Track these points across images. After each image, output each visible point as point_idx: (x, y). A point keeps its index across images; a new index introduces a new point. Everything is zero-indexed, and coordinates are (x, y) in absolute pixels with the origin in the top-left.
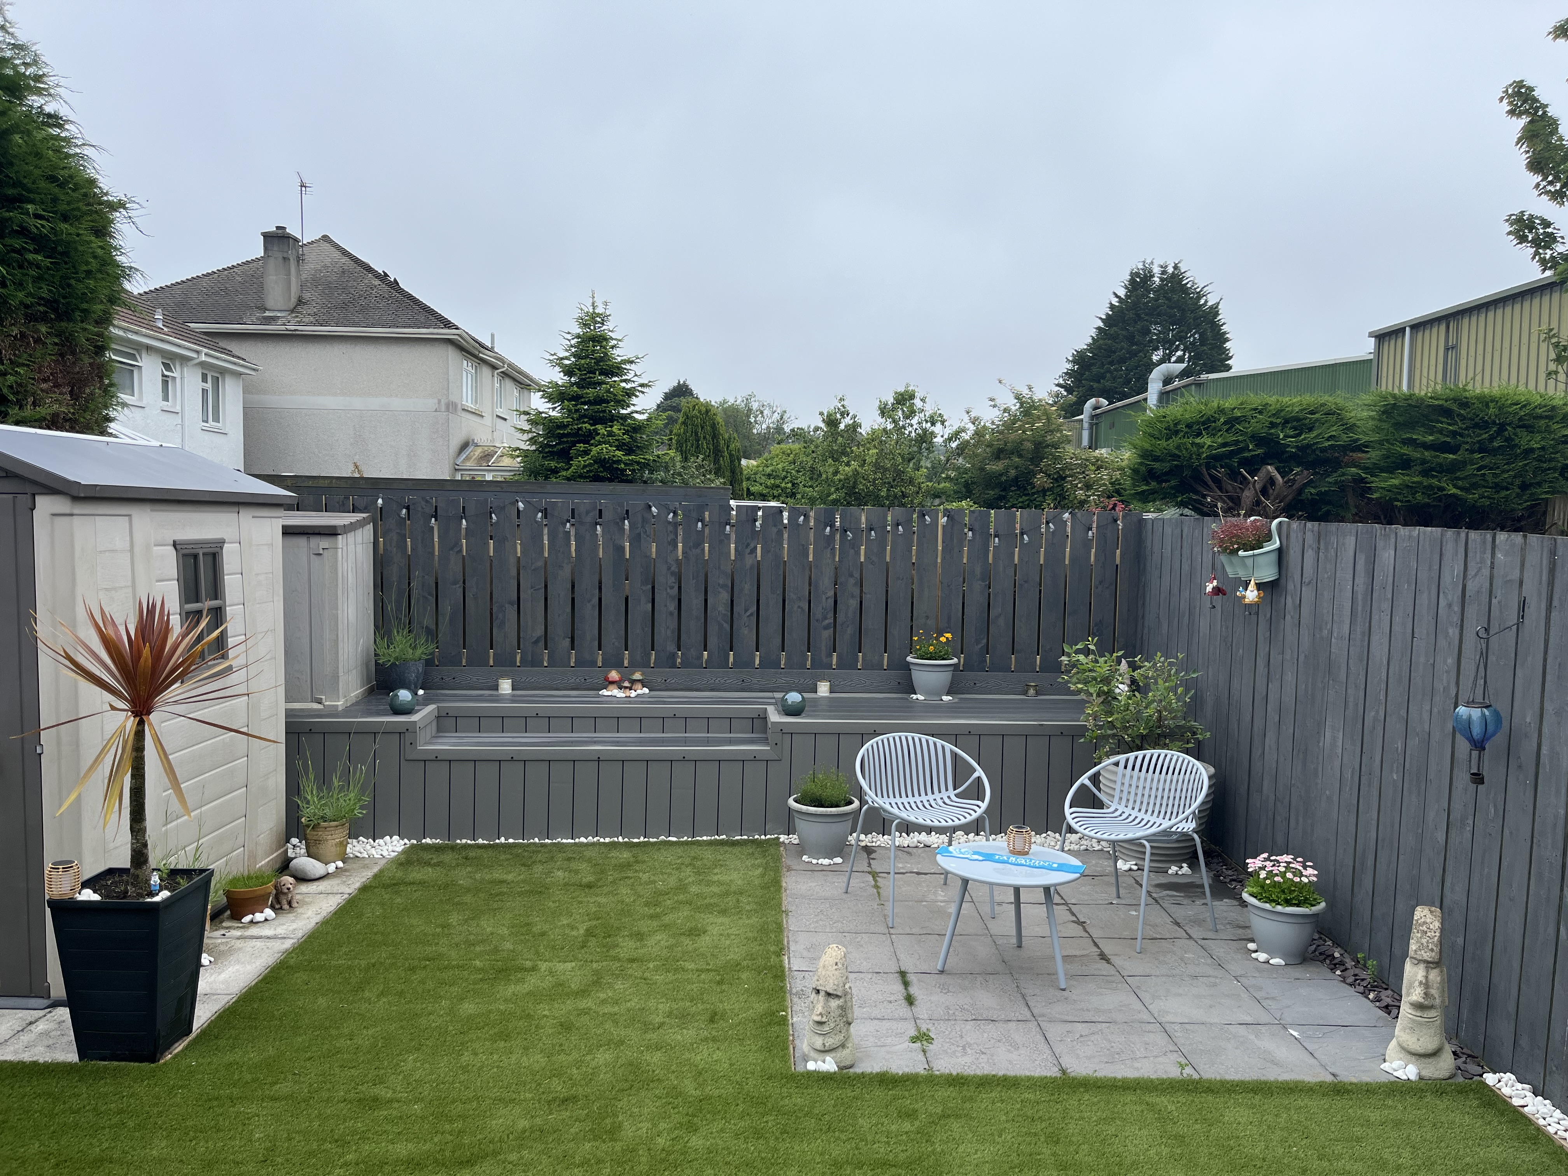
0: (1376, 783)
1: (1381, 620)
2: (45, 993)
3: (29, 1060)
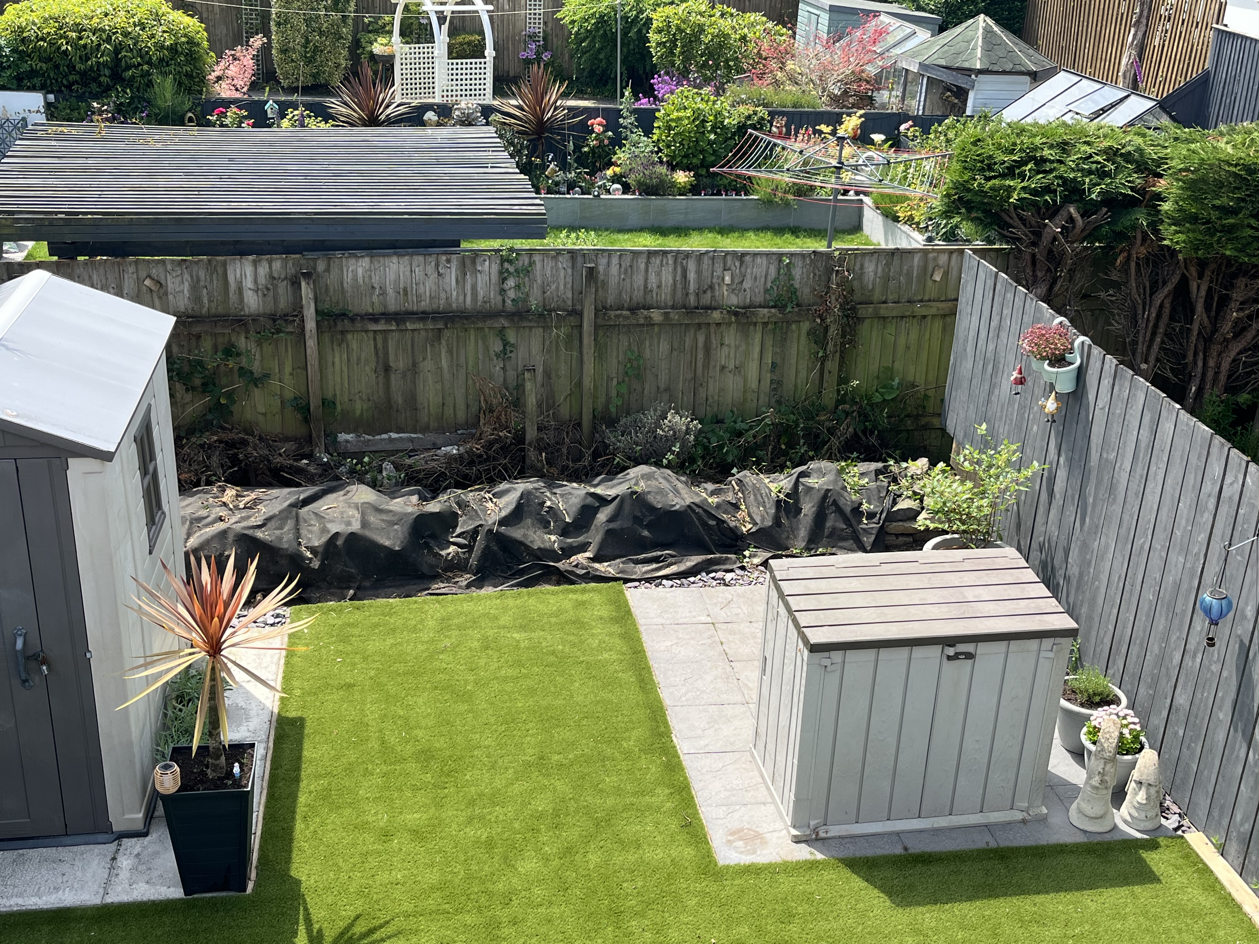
1: (1157, 474)
2: (108, 829)
3: (145, 899)
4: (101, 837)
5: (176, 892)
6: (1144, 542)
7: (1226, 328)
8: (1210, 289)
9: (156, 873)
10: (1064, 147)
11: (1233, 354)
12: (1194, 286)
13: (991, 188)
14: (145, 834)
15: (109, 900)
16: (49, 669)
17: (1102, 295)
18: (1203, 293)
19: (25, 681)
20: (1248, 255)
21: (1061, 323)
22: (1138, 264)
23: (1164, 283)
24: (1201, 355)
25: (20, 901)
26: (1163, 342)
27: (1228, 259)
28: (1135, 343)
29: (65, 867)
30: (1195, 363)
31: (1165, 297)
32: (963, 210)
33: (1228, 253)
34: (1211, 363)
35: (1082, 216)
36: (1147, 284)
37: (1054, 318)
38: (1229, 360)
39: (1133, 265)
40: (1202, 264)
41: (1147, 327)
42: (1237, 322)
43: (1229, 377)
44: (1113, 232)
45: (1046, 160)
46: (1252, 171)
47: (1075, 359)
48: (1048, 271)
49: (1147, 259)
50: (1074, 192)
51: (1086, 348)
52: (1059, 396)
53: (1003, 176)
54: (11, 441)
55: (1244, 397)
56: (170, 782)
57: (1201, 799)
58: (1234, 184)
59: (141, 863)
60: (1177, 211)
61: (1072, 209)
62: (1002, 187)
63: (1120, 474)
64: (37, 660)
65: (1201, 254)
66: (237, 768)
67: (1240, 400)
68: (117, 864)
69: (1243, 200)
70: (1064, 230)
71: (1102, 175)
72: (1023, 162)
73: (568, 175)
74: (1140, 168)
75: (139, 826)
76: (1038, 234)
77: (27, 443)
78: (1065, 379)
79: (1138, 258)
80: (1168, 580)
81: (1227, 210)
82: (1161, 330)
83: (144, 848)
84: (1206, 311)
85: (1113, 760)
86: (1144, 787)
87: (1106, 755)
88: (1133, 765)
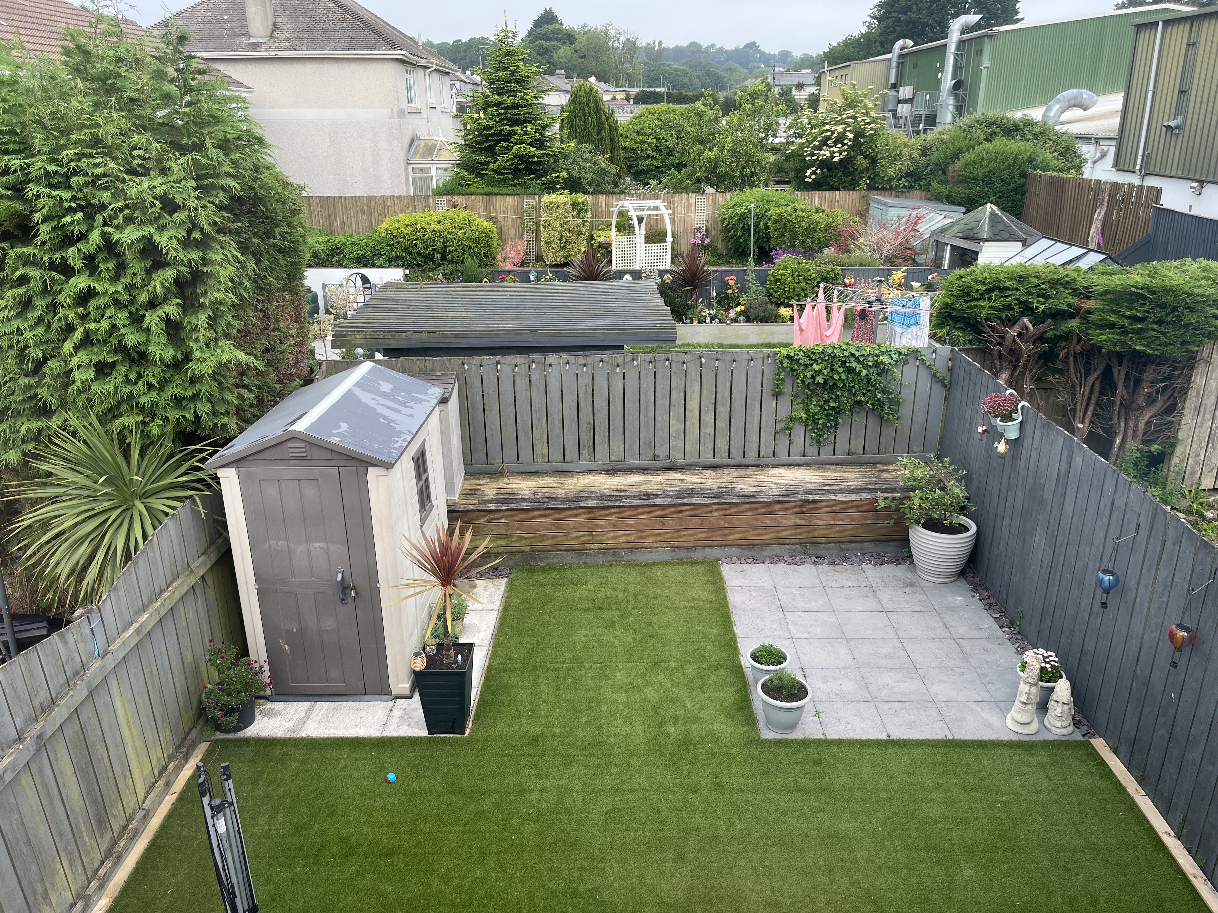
0: (1059, 574)
1: (1072, 490)
2: (389, 693)
3: (405, 735)
4: (385, 697)
5: (423, 732)
6: (1064, 539)
7: (1141, 400)
8: (1127, 374)
9: (413, 721)
10: (1021, 279)
11: (1146, 418)
12: (1115, 372)
13: (968, 308)
14: (410, 697)
15: (385, 734)
16: (356, 593)
17: (1050, 378)
18: (1122, 376)
19: (343, 600)
20: (1152, 349)
21: (1010, 394)
22: (1075, 358)
23: (1095, 370)
24: (1123, 419)
25: (335, 731)
26: (1095, 410)
27: (1139, 352)
28: (1074, 410)
29: (363, 714)
30: (1119, 424)
31: (1097, 379)
32: (951, 323)
33: (1138, 348)
34: (1131, 424)
35: (1033, 326)
36: (1083, 371)
37: (1006, 390)
38: (1144, 422)
39: (1071, 359)
40: (1120, 356)
41: (1083, 399)
42: (1149, 395)
43: (1144, 434)
44: (1055, 335)
45: (1007, 289)
46: (1154, 293)
47: (1019, 417)
48: (1011, 362)
49: (1081, 353)
50: (1027, 309)
51: (1025, 409)
52: (1008, 442)
53: (977, 299)
54: (335, 456)
55: (1155, 448)
56: (420, 664)
57: (1102, 716)
58: (1141, 302)
59: (406, 714)
60: (1101, 320)
61: (1026, 320)
62: (976, 306)
63: (1048, 494)
64: (349, 587)
65: (1118, 348)
66: (460, 657)
67: (1152, 449)
68: (393, 713)
69: (1148, 312)
70: (1020, 335)
71: (1047, 297)
72: (991, 290)
73: (711, 312)
74: (1075, 292)
75: (407, 692)
76: (1002, 337)
77: (344, 457)
78: (1011, 430)
79: (1075, 353)
80: (1079, 564)
81: (1136, 319)
82: (1093, 401)
83: (409, 705)
84: (1126, 387)
85: (1036, 685)
86: (1060, 705)
87: (1031, 681)
88: (1052, 689)
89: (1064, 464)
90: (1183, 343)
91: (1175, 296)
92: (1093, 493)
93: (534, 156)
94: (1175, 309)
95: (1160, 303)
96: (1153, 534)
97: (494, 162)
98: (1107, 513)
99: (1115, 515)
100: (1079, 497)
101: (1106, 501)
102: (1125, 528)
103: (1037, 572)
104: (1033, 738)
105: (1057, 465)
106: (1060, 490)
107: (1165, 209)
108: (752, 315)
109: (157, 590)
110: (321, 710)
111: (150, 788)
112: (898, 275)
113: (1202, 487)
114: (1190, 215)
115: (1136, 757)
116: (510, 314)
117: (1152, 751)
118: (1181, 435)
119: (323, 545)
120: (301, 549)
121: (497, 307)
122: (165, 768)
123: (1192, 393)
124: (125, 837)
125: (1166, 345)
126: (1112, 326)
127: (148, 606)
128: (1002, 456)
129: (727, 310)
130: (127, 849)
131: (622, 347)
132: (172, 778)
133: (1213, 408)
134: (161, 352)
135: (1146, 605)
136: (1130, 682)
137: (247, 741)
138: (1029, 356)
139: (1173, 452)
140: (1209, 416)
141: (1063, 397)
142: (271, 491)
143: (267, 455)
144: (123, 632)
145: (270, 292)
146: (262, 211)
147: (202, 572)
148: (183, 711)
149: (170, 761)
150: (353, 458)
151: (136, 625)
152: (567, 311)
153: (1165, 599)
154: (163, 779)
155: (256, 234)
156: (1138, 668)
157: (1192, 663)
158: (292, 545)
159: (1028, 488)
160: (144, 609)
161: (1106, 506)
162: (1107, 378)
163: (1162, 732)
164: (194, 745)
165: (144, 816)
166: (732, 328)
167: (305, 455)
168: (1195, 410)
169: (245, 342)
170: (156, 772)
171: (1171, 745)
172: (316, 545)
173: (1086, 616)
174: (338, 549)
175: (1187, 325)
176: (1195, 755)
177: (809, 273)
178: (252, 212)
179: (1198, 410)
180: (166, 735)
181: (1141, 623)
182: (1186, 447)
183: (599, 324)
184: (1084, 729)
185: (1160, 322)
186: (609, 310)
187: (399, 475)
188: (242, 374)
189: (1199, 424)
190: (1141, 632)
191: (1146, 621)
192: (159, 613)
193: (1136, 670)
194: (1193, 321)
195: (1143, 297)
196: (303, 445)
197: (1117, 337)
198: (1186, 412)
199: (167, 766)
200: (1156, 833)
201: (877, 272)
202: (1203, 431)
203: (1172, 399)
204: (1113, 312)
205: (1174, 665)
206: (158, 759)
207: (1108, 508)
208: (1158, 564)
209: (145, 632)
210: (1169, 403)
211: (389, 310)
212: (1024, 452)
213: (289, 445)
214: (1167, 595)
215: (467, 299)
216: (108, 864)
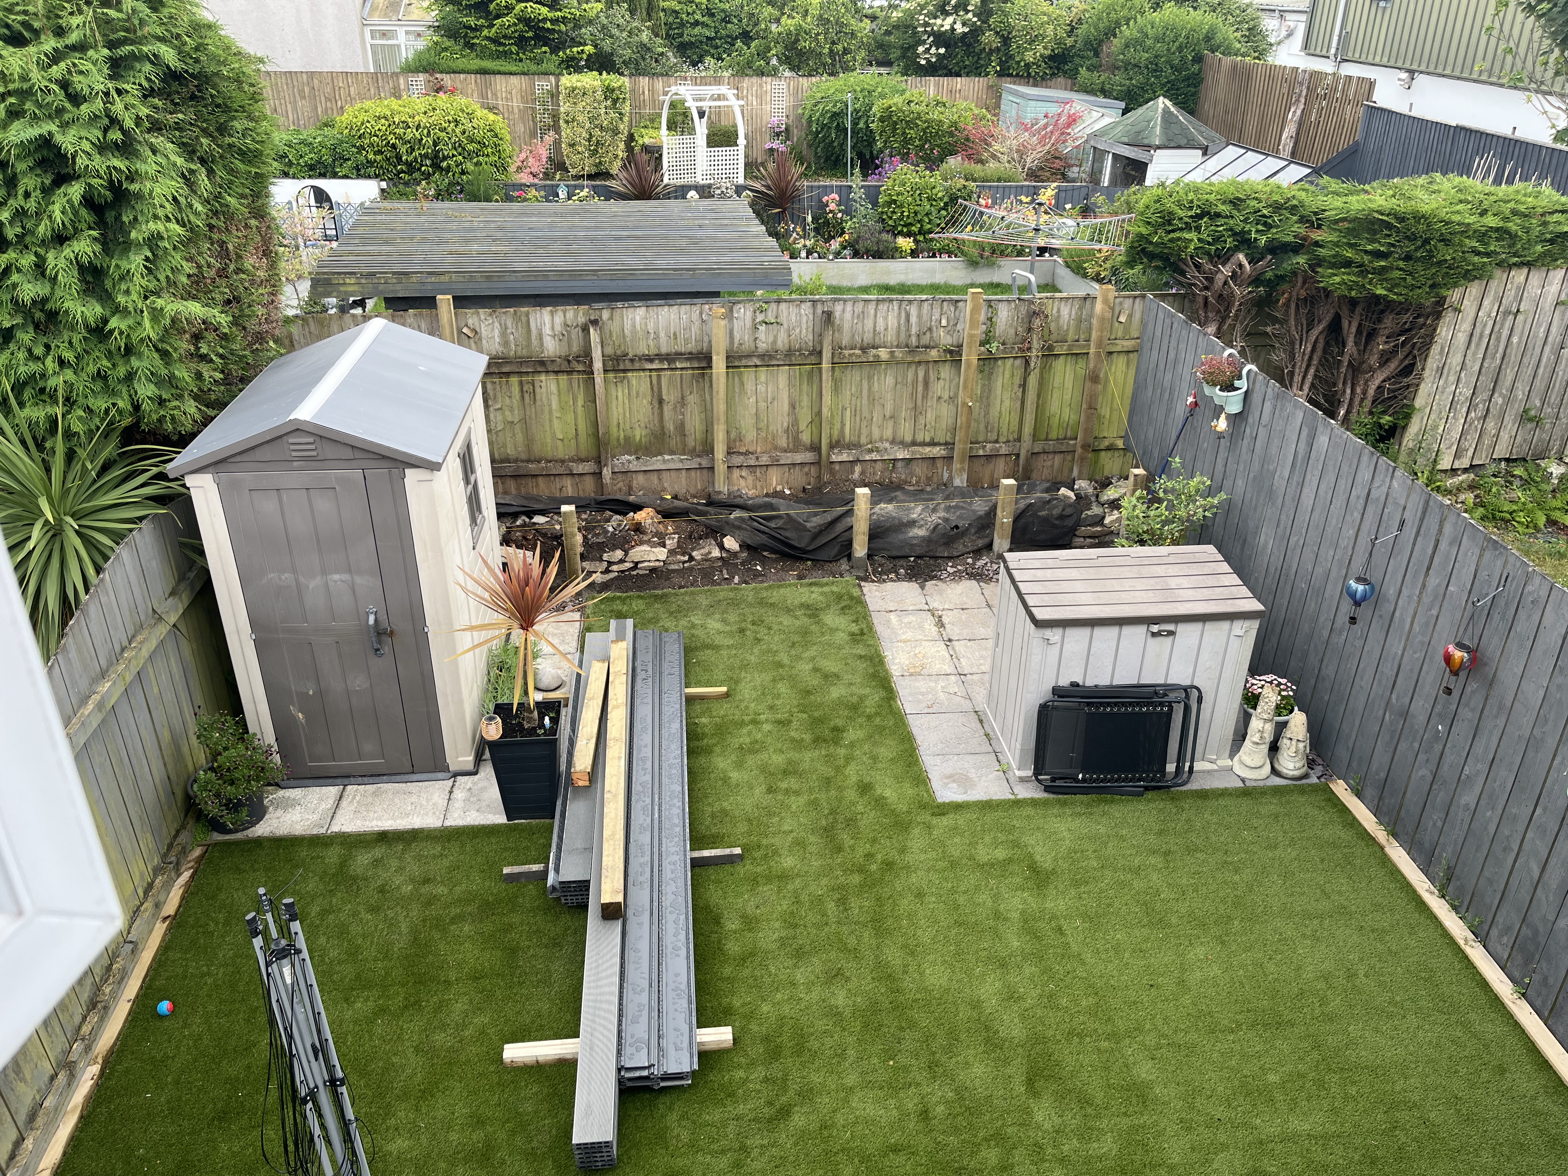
0: (1290, 584)
1: (1312, 479)
2: (446, 769)
3: (476, 823)
4: (440, 775)
5: (500, 818)
6: (1298, 540)
7: (1373, 360)
8: (1360, 325)
9: (484, 804)
10: (1236, 203)
11: (1377, 382)
12: (1345, 323)
13: (1169, 240)
14: (476, 773)
15: (448, 823)
16: (396, 640)
17: (1267, 329)
18: (1354, 330)
19: (377, 650)
20: (1396, 294)
21: (1230, 355)
22: (1297, 305)
23: (1319, 321)
24: (1349, 385)
25: (379, 823)
26: (1316, 372)
27: (1378, 297)
28: (1292, 374)
29: (414, 798)
30: (1344, 391)
31: (1321, 333)
32: (1145, 260)
33: (1377, 291)
34: (1359, 390)
35: (1250, 263)
36: (1305, 323)
37: (1224, 350)
38: (1374, 387)
39: (1293, 306)
40: (1353, 303)
41: (1303, 359)
42: (1383, 353)
43: (1374, 402)
44: (1276, 276)
45: (1218, 215)
46: (1402, 220)
47: (1243, 384)
48: (1219, 311)
49: (1305, 299)
50: (1244, 241)
51: (1252, 375)
52: (1229, 417)
53: (1181, 229)
54: (359, 455)
55: (1386, 419)
56: (494, 731)
57: (1342, 753)
58: (1385, 232)
59: (472, 795)
60: (1334, 256)
61: (1241, 257)
62: (1179, 239)
63: (1279, 483)
64: (385, 633)
65: (1353, 293)
66: (547, 720)
67: (1382, 421)
68: (454, 796)
69: (1393, 245)
70: (1234, 276)
71: (1269, 227)
72: (1199, 217)
73: (808, 243)
74: (1303, 220)
75: (470, 767)
76: (1210, 280)
77: (371, 456)
78: (1233, 403)
79: (1298, 299)
80: (1319, 570)
81: (1378, 255)
82: (1315, 362)
83: (474, 784)
84: (1356, 343)
85: (1271, 720)
86: (1294, 742)
87: (1265, 717)
88: (1285, 724)
89: (1302, 446)
90: (1433, 286)
91: (1428, 225)
92: (1342, 483)
93: (545, 20)
94: (1427, 241)
95: (1409, 234)
96: (1422, 532)
97: (491, 26)
98: (1360, 507)
99: (1370, 509)
100: (1322, 487)
101: (1360, 491)
102: (1383, 525)
103: (1261, 581)
104: (1261, 784)
105: (1294, 446)
106: (1296, 478)
107: (1378, 109)
108: (860, 247)
109: (118, 649)
110: (354, 798)
111: (135, 913)
112: (1047, 194)
113: (1439, 467)
114: (1410, 117)
115: (1387, 801)
116: (557, 247)
117: (1408, 795)
118: (1418, 403)
119: (345, 577)
120: (314, 583)
121: (538, 237)
122: (150, 886)
123: (1435, 349)
124: (111, 980)
125: (1413, 287)
126: (1348, 263)
127: (107, 671)
128: (1220, 436)
129: (827, 241)
130: (115, 996)
131: (716, 294)
132: (162, 898)
133: (1458, 368)
134: (84, 309)
135: (1409, 620)
136: (1381, 712)
137: (259, 842)
138: (1240, 305)
139: (1407, 425)
140: (1452, 378)
141: (1278, 357)
142: (268, 505)
143: (259, 455)
144: (80, 707)
145: (229, 216)
146: (212, 96)
147: (173, 618)
148: (166, 807)
149: (155, 876)
150: (384, 457)
151: (96, 698)
152: (637, 243)
153: (1434, 612)
154: (149, 899)
155: (205, 132)
156: (1394, 696)
157: (1469, 689)
158: (302, 579)
159: (1251, 475)
160: (103, 675)
161: (1358, 497)
162: (1335, 329)
163: (1423, 772)
164: (184, 852)
165: (133, 951)
166: (835, 265)
167: (314, 453)
168: (1437, 371)
169: (197, 290)
170: (141, 892)
171: (1435, 787)
172: (336, 577)
173: (1326, 634)
174: (367, 583)
175: (1440, 263)
176: (1468, 798)
177: (934, 191)
178: (196, 97)
179: (1441, 371)
180: (147, 841)
181: (1400, 641)
182: (1422, 418)
183: (684, 261)
184: (1319, 770)
185: (1408, 258)
186: (695, 242)
187: (446, 478)
188: (197, 337)
189: (1440, 389)
190: (1400, 652)
191: (1407, 640)
192: (124, 678)
193: (1390, 698)
194: (1449, 258)
195: (1389, 226)
196: (311, 440)
197: (1354, 278)
198: (1426, 373)
199: (153, 882)
200: (1414, 891)
201: (1020, 190)
202: (1443, 398)
203: (1410, 357)
204: (1351, 246)
205: (1448, 691)
206: (142, 875)
207: (1362, 501)
208: (1429, 569)
209: (109, 707)
210: (1407, 362)
211: (386, 242)
212: (1248, 430)
213: (291, 441)
214: (1437, 608)
215: (493, 225)
216: (93, 1018)
